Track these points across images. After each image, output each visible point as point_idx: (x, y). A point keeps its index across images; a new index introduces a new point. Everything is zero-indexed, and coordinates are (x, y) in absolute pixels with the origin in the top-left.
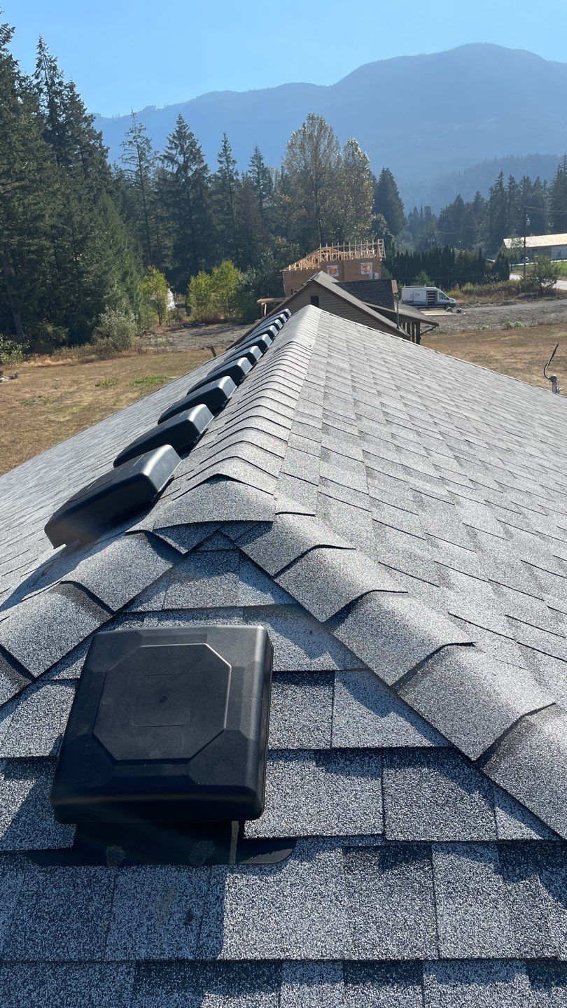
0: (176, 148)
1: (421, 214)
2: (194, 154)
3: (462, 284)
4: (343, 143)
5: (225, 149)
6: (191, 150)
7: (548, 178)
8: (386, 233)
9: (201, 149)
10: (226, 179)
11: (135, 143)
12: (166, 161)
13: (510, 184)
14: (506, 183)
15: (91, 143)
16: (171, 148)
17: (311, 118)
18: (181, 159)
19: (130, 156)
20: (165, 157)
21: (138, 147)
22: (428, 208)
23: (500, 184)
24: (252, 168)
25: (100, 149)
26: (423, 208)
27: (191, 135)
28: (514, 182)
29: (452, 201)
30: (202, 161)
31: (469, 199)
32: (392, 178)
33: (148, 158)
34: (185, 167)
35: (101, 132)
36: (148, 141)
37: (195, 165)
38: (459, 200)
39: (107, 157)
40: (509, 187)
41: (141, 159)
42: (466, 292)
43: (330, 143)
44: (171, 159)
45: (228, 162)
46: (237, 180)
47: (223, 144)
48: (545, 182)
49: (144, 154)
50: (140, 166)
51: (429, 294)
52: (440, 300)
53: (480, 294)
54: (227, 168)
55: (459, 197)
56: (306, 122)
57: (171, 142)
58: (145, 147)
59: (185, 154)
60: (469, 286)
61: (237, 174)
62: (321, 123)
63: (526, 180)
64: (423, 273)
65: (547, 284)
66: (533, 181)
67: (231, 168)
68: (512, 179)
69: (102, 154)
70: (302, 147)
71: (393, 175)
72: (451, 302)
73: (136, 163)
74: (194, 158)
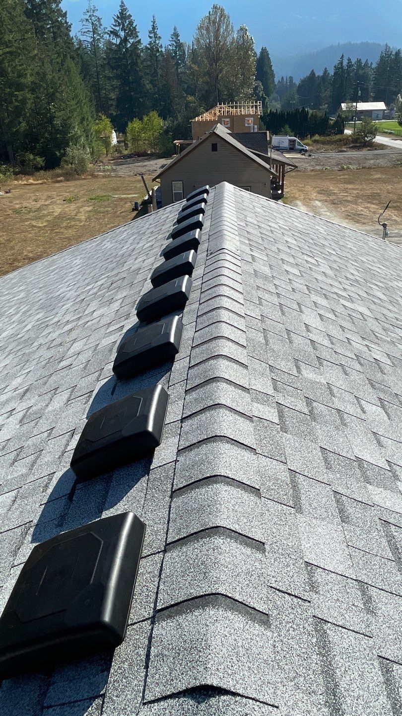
0: (119, 25)
1: (287, 82)
2: (132, 31)
3: (312, 135)
4: (236, 28)
5: (154, 28)
6: (130, 28)
7: (374, 61)
8: (262, 95)
9: (137, 28)
10: (153, 50)
11: (90, 21)
12: (112, 36)
13: (348, 63)
14: (345, 63)
15: (59, 19)
16: (115, 26)
17: (215, 7)
18: (122, 34)
19: (86, 30)
20: (111, 32)
21: (93, 24)
22: (291, 77)
23: (342, 63)
24: (172, 42)
25: (65, 25)
26: (288, 77)
27: (130, 16)
28: (351, 62)
29: (308, 74)
30: (138, 36)
31: (319, 73)
32: (268, 54)
33: (100, 32)
34: (125, 40)
35: (66, 12)
36: (99, 20)
37: (132, 39)
38: (313, 73)
39: (70, 31)
40: (347, 66)
41: (94, 33)
42: (316, 141)
43: (227, 26)
44: (115, 33)
45: (155, 37)
46: (161, 51)
47: (152, 24)
48: (372, 63)
49: (97, 29)
50: (94, 38)
51: (290, 142)
52: (297, 147)
53: (323, 143)
54: (155, 42)
55: (313, 71)
56: (211, 11)
57: (116, 21)
58: (97, 23)
59: (125, 30)
60: (317, 137)
61: (161, 46)
62: (222, 12)
63: (359, 61)
64: (287, 127)
65: (370, 138)
66: (363, 62)
67: (157, 42)
68: (349, 60)
69: (67, 29)
70: (207, 29)
71: (269, 52)
72: (305, 149)
73: (90, 36)
74: (132, 33)
